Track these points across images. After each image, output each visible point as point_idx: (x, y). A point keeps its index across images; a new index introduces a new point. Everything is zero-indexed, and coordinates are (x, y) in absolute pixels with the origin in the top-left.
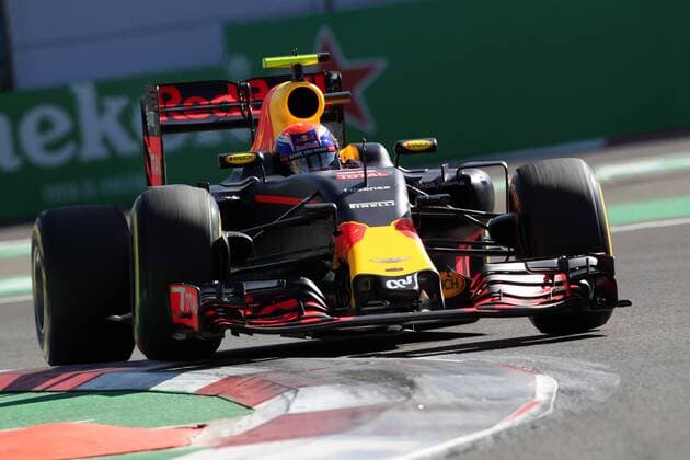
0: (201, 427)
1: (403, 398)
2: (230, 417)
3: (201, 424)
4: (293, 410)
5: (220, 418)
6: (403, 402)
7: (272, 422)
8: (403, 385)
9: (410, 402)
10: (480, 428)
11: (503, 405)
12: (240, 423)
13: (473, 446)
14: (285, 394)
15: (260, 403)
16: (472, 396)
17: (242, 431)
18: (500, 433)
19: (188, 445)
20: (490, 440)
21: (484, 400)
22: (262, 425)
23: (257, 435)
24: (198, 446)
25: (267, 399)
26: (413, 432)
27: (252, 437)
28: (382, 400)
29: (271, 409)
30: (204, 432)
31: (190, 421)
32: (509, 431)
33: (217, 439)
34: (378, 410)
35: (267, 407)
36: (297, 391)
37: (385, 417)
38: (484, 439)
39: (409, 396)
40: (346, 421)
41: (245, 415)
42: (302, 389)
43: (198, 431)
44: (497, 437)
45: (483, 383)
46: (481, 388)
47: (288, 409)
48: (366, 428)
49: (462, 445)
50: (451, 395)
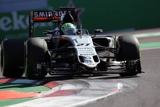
0: (39, 93)
1: (87, 87)
2: (46, 90)
3: (40, 92)
4: (61, 89)
5: (44, 91)
6: (86, 88)
7: (56, 92)
8: (87, 84)
9: (88, 88)
10: (104, 95)
11: (110, 90)
12: (49, 92)
13: (103, 99)
14: (60, 85)
15: (54, 87)
16: (103, 87)
17: (49, 94)
18: (109, 96)
19: (36, 97)
20: (107, 98)
21: (106, 88)
22: (54, 93)
23: (53, 95)
24: (38, 97)
25: (55, 87)
26: (89, 95)
27: (52, 95)
28: (82, 87)
29: (56, 89)
30: (40, 94)
31: (37, 91)
32: (111, 96)
33: (43, 95)
34: (81, 90)
35: (55, 89)
36: (62, 85)
37: (82, 91)
38: (105, 97)
39: (88, 87)
40: (74, 92)
41: (50, 90)
42: (63, 84)
43: (39, 94)
44: (108, 97)
45: (106, 84)
46: (105, 86)
47: (60, 89)
48: (78, 94)
49: (100, 99)
50: (98, 87)
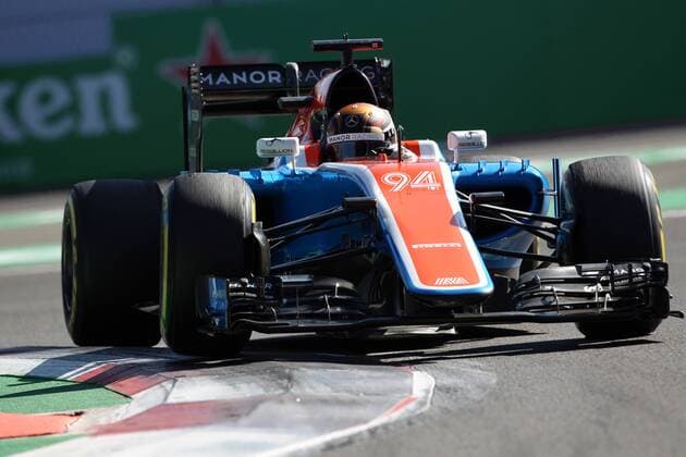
0: (77, 414)
1: (281, 391)
2: (107, 405)
3: (78, 411)
4: (172, 400)
5: (98, 405)
6: (279, 395)
7: (149, 411)
8: (280, 378)
9: (288, 395)
10: (357, 422)
11: (381, 400)
12: (117, 411)
13: (349, 441)
14: (163, 384)
15: (139, 392)
16: (351, 392)
17: (119, 419)
18: (376, 428)
19: (66, 432)
20: (366, 435)
21: (361, 395)
22: (139, 415)
23: (134, 424)
24: (73, 433)
25: (144, 389)
26: (290, 425)
27: (130, 425)
28: (260, 392)
29: (149, 396)
30: (82, 419)
31: (68, 408)
32: (385, 427)
33: (95, 427)
34: (254, 404)
35: (143, 396)
36: (175, 381)
37: (262, 409)
38: (359, 434)
39: (287, 389)
40: (227, 413)
41: (122, 403)
42: (180, 379)
43: (75, 418)
44: (372, 432)
45: (361, 378)
46: (360, 383)
47: (166, 398)
48: (244, 421)
49: (339, 439)
50: (329, 389)
